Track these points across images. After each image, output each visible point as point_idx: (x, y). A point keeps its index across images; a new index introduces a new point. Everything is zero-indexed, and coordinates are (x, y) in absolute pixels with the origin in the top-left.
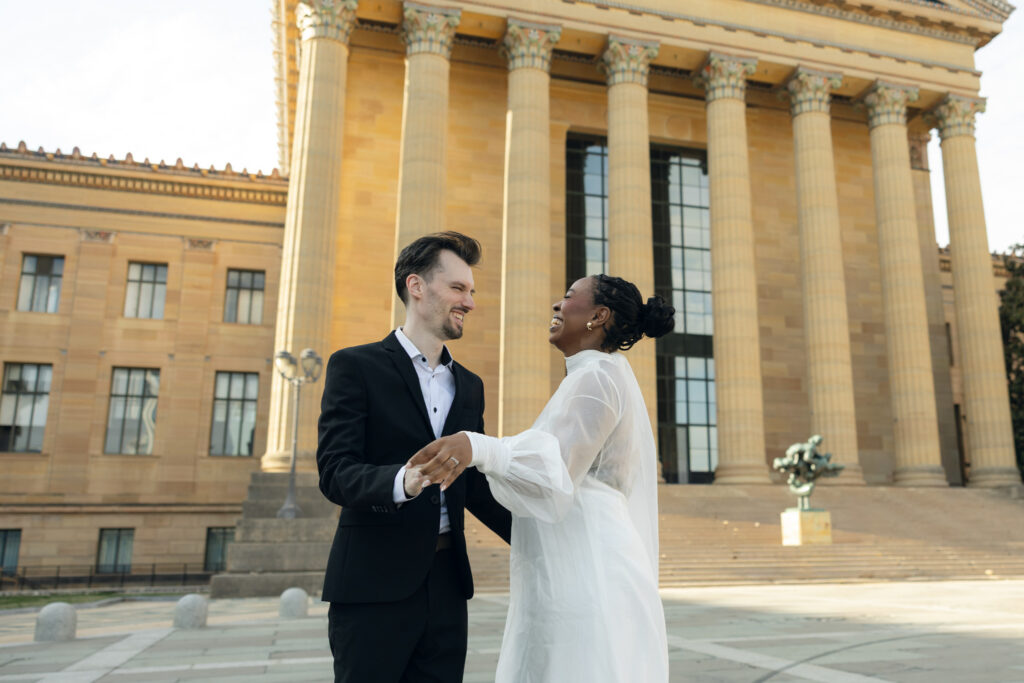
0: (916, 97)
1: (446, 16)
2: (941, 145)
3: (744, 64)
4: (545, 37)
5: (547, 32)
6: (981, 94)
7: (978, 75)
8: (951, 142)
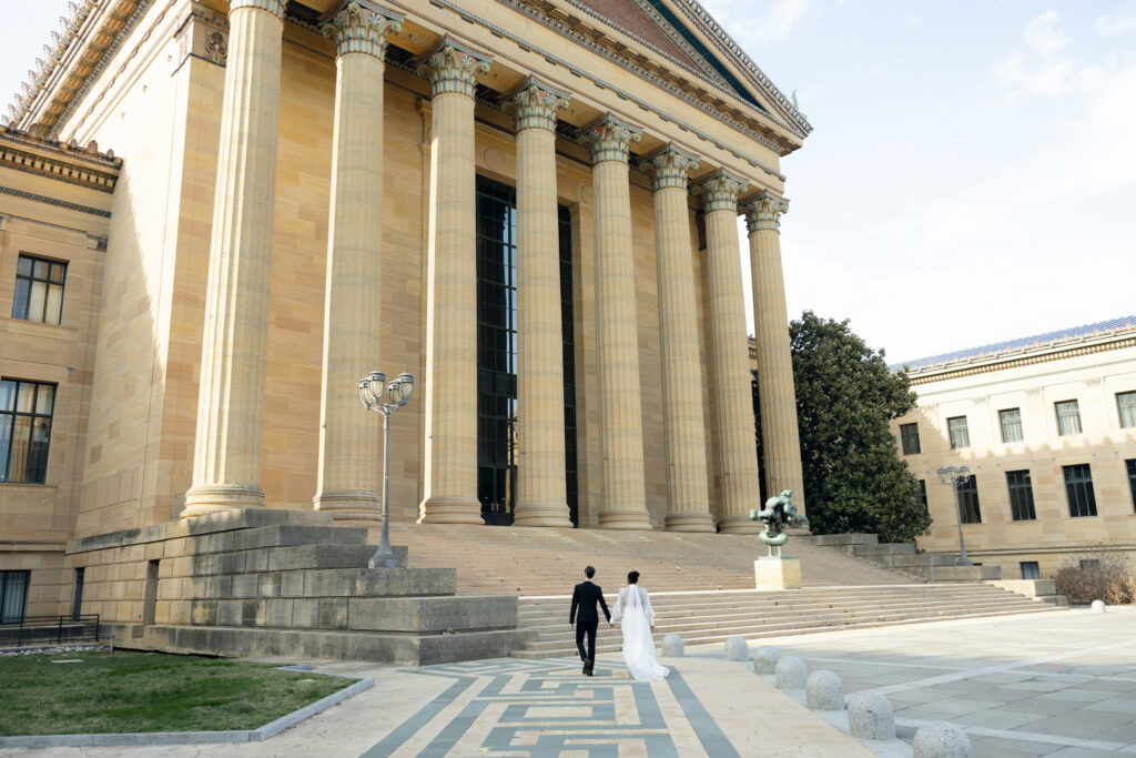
0: (746, 189)
1: (388, 19)
2: (749, 236)
3: (631, 132)
4: (476, 65)
5: (478, 60)
6: (784, 196)
7: (782, 179)
8: (758, 235)
